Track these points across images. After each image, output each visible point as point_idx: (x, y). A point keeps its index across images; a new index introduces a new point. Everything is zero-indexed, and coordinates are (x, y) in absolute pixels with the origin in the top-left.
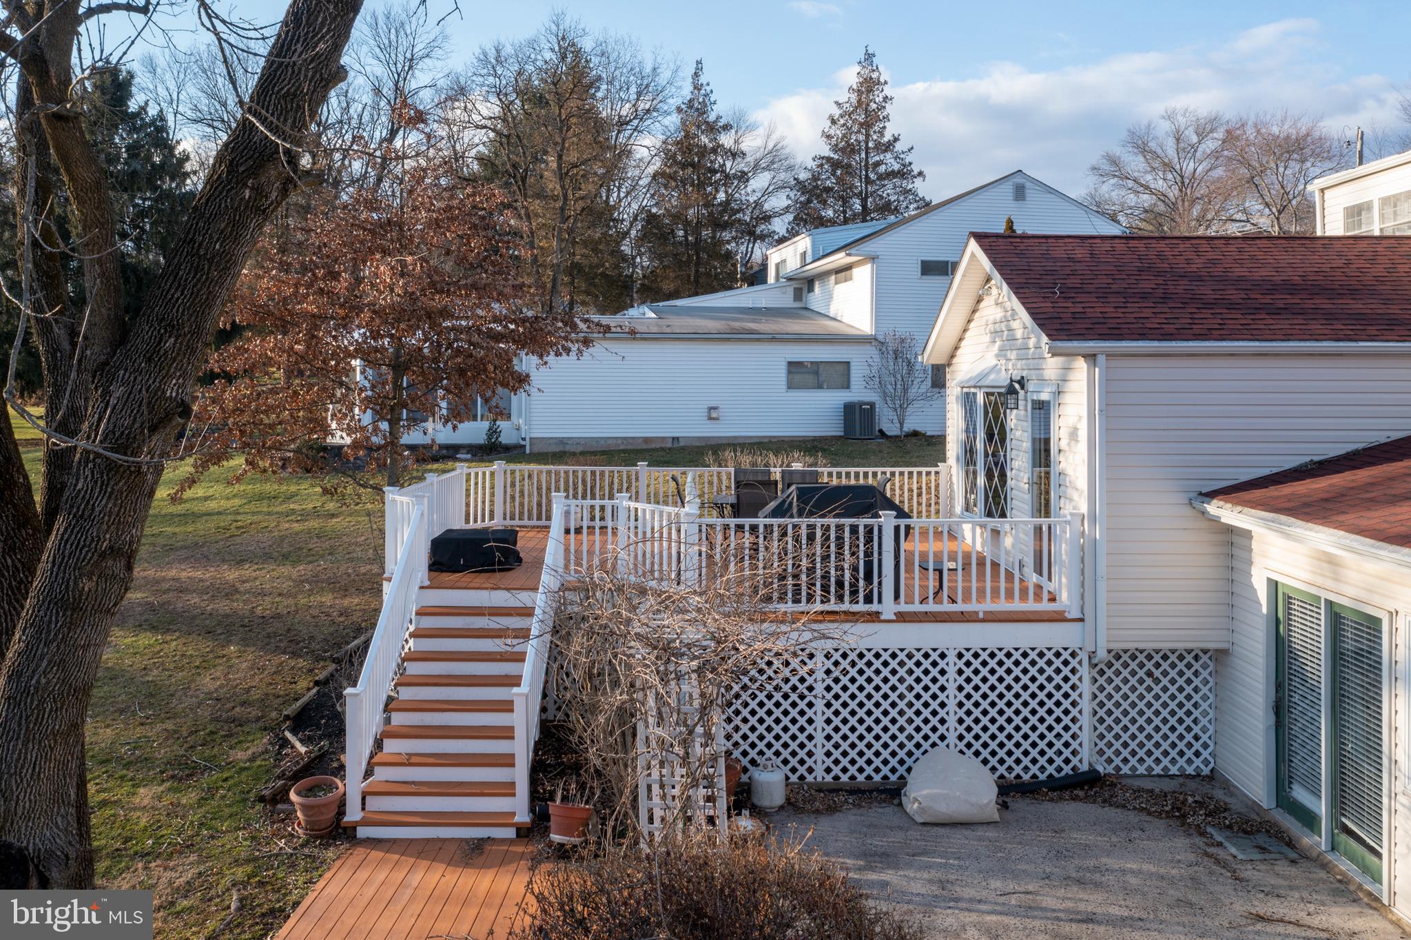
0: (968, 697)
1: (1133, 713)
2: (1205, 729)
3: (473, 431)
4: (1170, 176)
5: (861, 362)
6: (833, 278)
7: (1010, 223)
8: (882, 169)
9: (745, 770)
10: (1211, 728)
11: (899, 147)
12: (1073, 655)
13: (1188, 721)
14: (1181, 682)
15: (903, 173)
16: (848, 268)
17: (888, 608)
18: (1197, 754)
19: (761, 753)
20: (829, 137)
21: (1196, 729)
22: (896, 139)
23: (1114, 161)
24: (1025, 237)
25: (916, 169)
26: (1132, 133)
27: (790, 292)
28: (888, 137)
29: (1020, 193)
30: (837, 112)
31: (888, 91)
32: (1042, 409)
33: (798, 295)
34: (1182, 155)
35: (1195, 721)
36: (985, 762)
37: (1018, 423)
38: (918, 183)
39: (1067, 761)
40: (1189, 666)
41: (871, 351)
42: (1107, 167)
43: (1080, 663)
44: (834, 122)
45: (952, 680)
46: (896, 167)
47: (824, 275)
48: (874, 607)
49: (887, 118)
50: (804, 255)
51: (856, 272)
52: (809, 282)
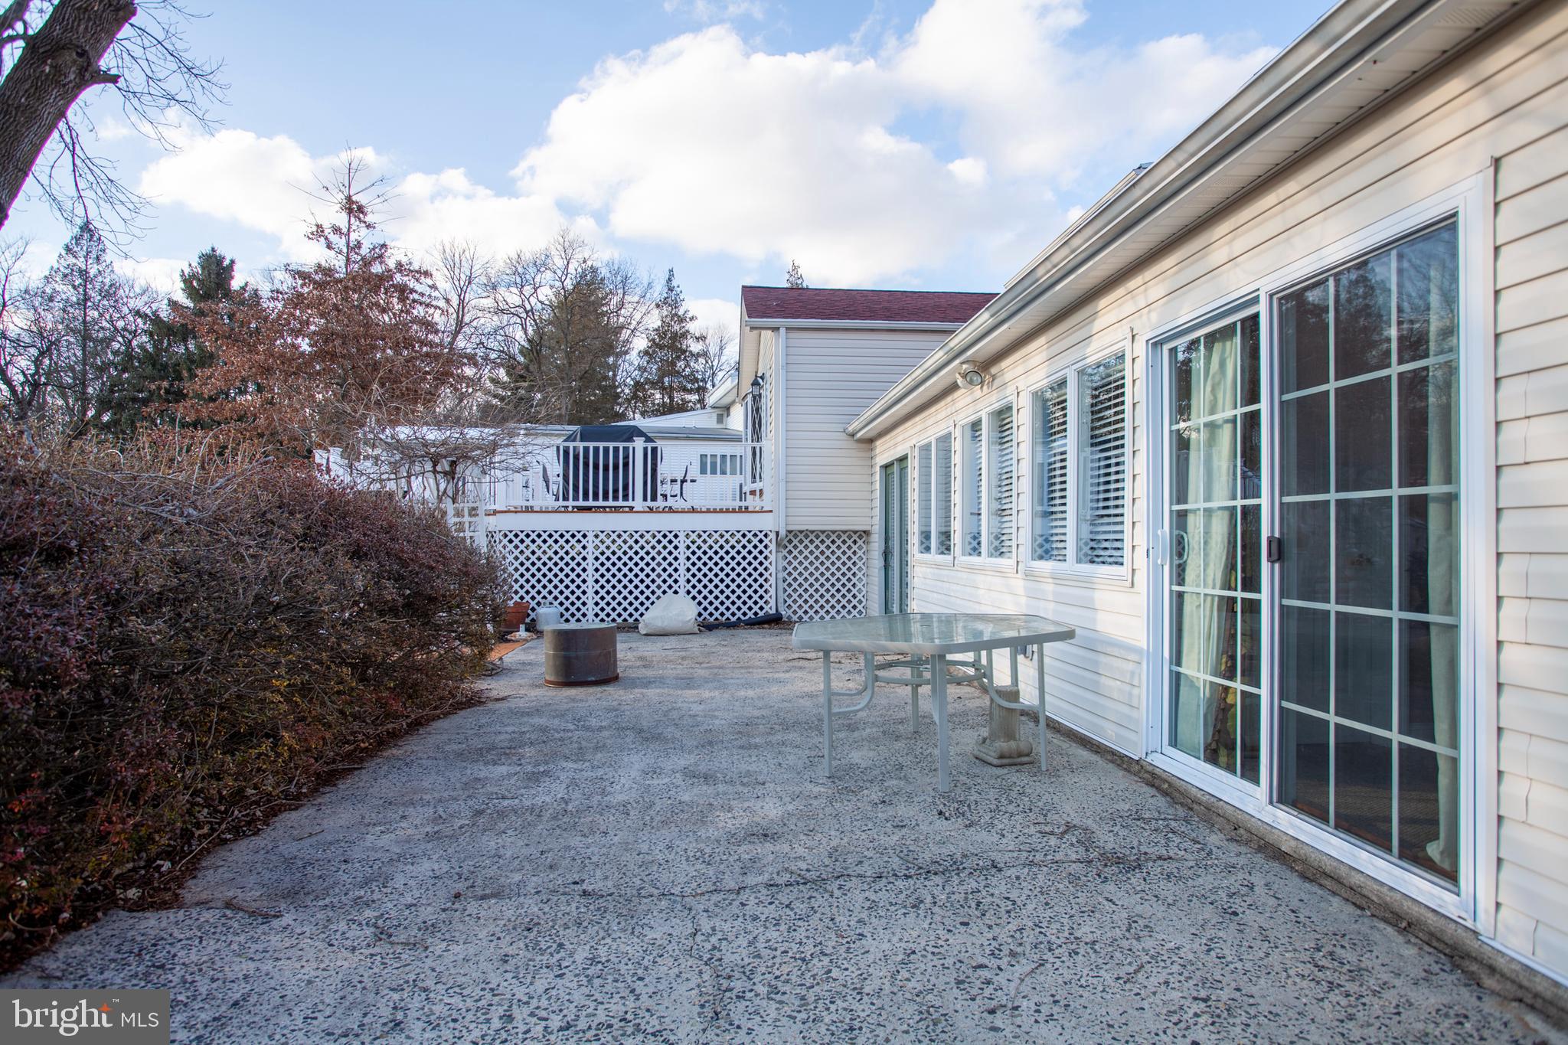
0: (694, 564)
1: (811, 580)
2: (860, 591)
9: (533, 609)
10: (864, 590)
12: (766, 536)
13: (849, 586)
14: (844, 558)
18: (854, 607)
19: (544, 597)
21: (854, 591)
27: (714, 417)
35: (854, 585)
36: (694, 598)
39: (761, 608)
40: (849, 548)
43: (770, 541)
45: (682, 553)
48: (630, 503)
52: (727, 409)
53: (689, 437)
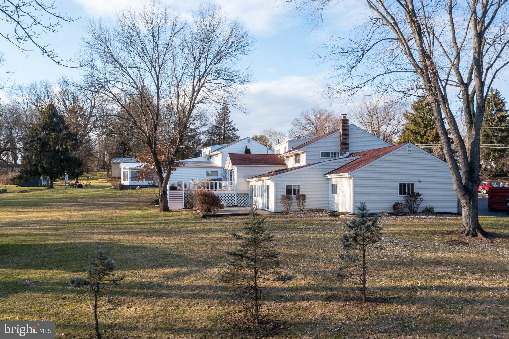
5: (219, 171)
7: (246, 147)
8: (228, 128)
11: (232, 124)
15: (233, 130)
16: (218, 154)
17: (217, 190)
20: (216, 120)
22: (232, 121)
23: (298, 121)
25: (236, 128)
28: (229, 121)
29: (249, 141)
30: (218, 114)
31: (230, 109)
32: (234, 172)
33: (208, 159)
36: (225, 203)
38: (237, 132)
39: (234, 204)
41: (221, 169)
42: (296, 123)
43: (235, 195)
44: (217, 117)
45: (223, 197)
46: (232, 128)
47: (214, 155)
49: (229, 116)
50: (209, 151)
52: (211, 157)
53: (204, 167)
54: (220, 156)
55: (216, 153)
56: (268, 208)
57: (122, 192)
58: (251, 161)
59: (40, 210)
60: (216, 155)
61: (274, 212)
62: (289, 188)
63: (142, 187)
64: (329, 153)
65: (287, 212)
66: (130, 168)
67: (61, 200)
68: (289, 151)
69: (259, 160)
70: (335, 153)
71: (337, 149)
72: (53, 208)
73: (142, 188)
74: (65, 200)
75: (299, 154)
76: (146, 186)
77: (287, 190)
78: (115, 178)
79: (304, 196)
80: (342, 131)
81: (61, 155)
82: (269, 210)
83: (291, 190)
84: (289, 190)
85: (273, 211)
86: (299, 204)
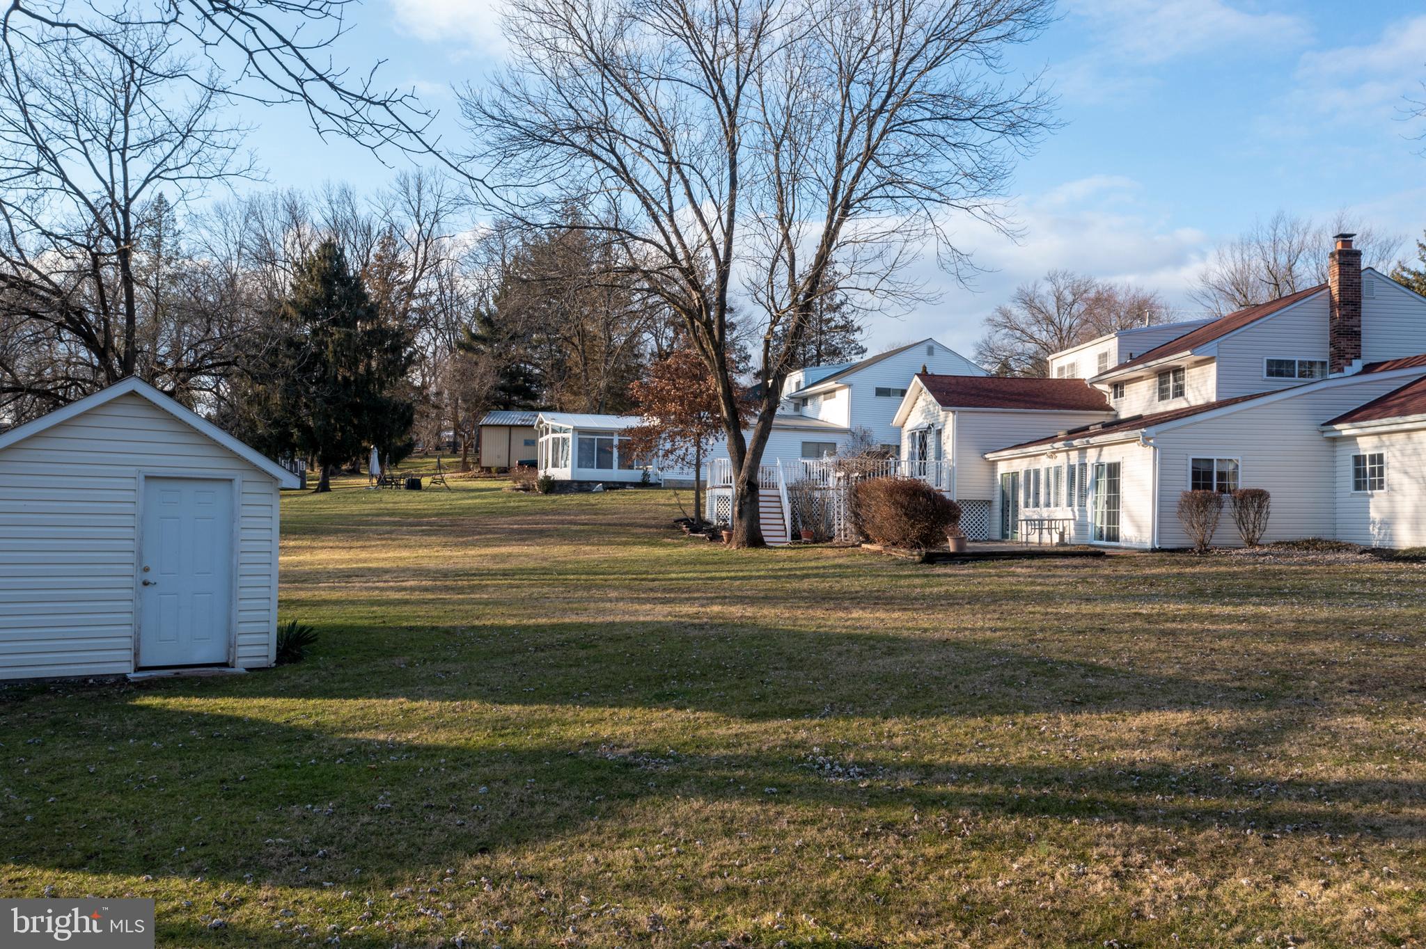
3: (634, 475)
4: (1051, 328)
5: (841, 443)
6: (822, 397)
7: (925, 368)
8: (833, 324)
14: (979, 513)
15: (847, 328)
16: (833, 391)
23: (1006, 314)
24: (933, 375)
25: (857, 326)
26: (1021, 291)
27: (792, 406)
29: (930, 351)
32: (939, 432)
33: (797, 408)
34: (1062, 311)
35: (983, 525)
37: (931, 440)
38: (857, 336)
40: (981, 508)
41: (849, 437)
42: (1000, 319)
46: (842, 323)
47: (816, 395)
50: (798, 384)
51: (837, 393)
52: (804, 400)
53: (796, 429)
54: (843, 396)
55: (830, 385)
56: (1113, 536)
57: (554, 501)
58: (998, 398)
59: (331, 544)
60: (825, 393)
61: (1154, 550)
62: (1203, 467)
63: (610, 486)
64: (1291, 363)
65: (1204, 550)
66: (575, 429)
67: (376, 519)
68: (1121, 366)
69: (1019, 394)
70: (1312, 364)
71: (1318, 350)
72: (369, 539)
73: (610, 488)
74: (387, 518)
75: (1178, 370)
76: (622, 485)
77: (1196, 475)
78: (488, 469)
79: (1259, 497)
80: (1340, 290)
81: (356, 396)
82: (1123, 544)
83: (1208, 475)
84: (1202, 475)
85: (1149, 546)
86: (1241, 522)
